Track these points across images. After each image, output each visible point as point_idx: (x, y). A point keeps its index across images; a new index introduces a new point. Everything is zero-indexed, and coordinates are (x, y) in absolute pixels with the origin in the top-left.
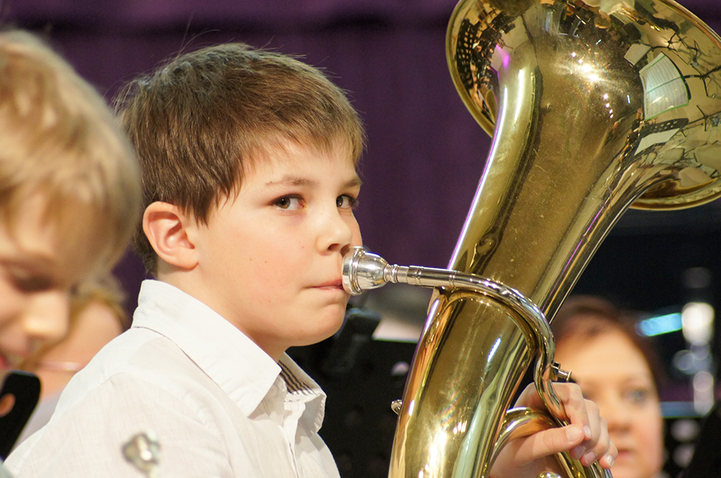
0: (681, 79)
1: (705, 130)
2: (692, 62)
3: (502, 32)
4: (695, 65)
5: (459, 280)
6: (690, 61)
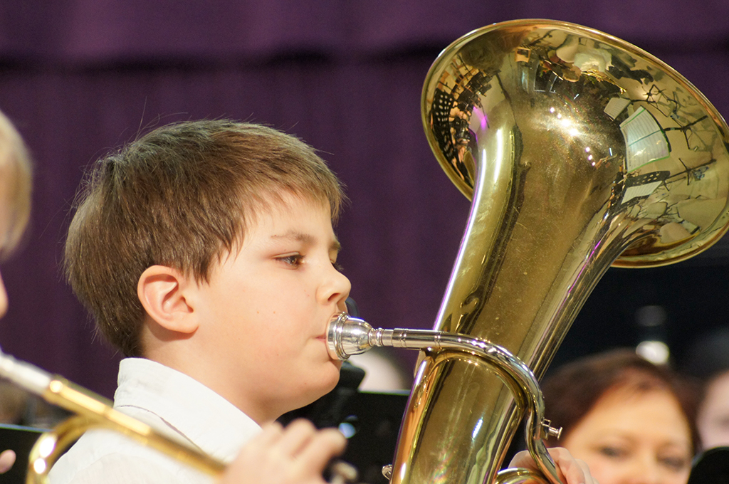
0: (660, 133)
1: (688, 184)
2: (672, 114)
3: (479, 93)
4: (675, 117)
5: (445, 340)
6: (670, 113)
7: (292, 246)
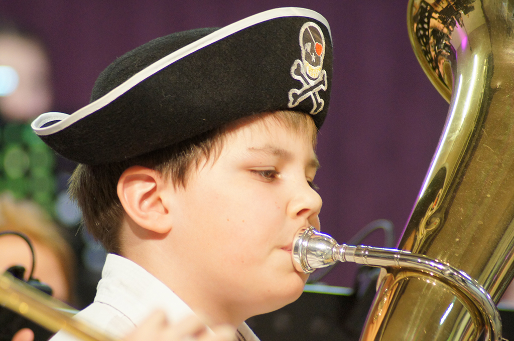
3: (462, 12)
7: (268, 161)
